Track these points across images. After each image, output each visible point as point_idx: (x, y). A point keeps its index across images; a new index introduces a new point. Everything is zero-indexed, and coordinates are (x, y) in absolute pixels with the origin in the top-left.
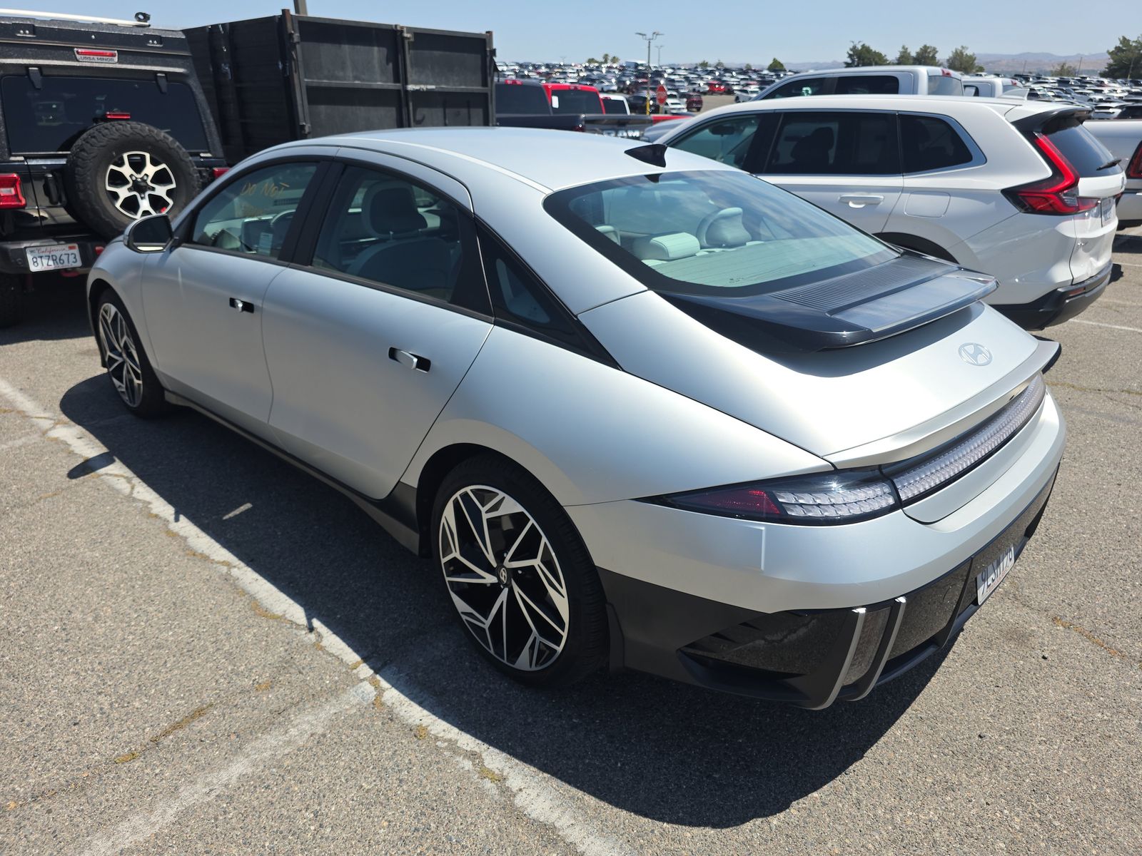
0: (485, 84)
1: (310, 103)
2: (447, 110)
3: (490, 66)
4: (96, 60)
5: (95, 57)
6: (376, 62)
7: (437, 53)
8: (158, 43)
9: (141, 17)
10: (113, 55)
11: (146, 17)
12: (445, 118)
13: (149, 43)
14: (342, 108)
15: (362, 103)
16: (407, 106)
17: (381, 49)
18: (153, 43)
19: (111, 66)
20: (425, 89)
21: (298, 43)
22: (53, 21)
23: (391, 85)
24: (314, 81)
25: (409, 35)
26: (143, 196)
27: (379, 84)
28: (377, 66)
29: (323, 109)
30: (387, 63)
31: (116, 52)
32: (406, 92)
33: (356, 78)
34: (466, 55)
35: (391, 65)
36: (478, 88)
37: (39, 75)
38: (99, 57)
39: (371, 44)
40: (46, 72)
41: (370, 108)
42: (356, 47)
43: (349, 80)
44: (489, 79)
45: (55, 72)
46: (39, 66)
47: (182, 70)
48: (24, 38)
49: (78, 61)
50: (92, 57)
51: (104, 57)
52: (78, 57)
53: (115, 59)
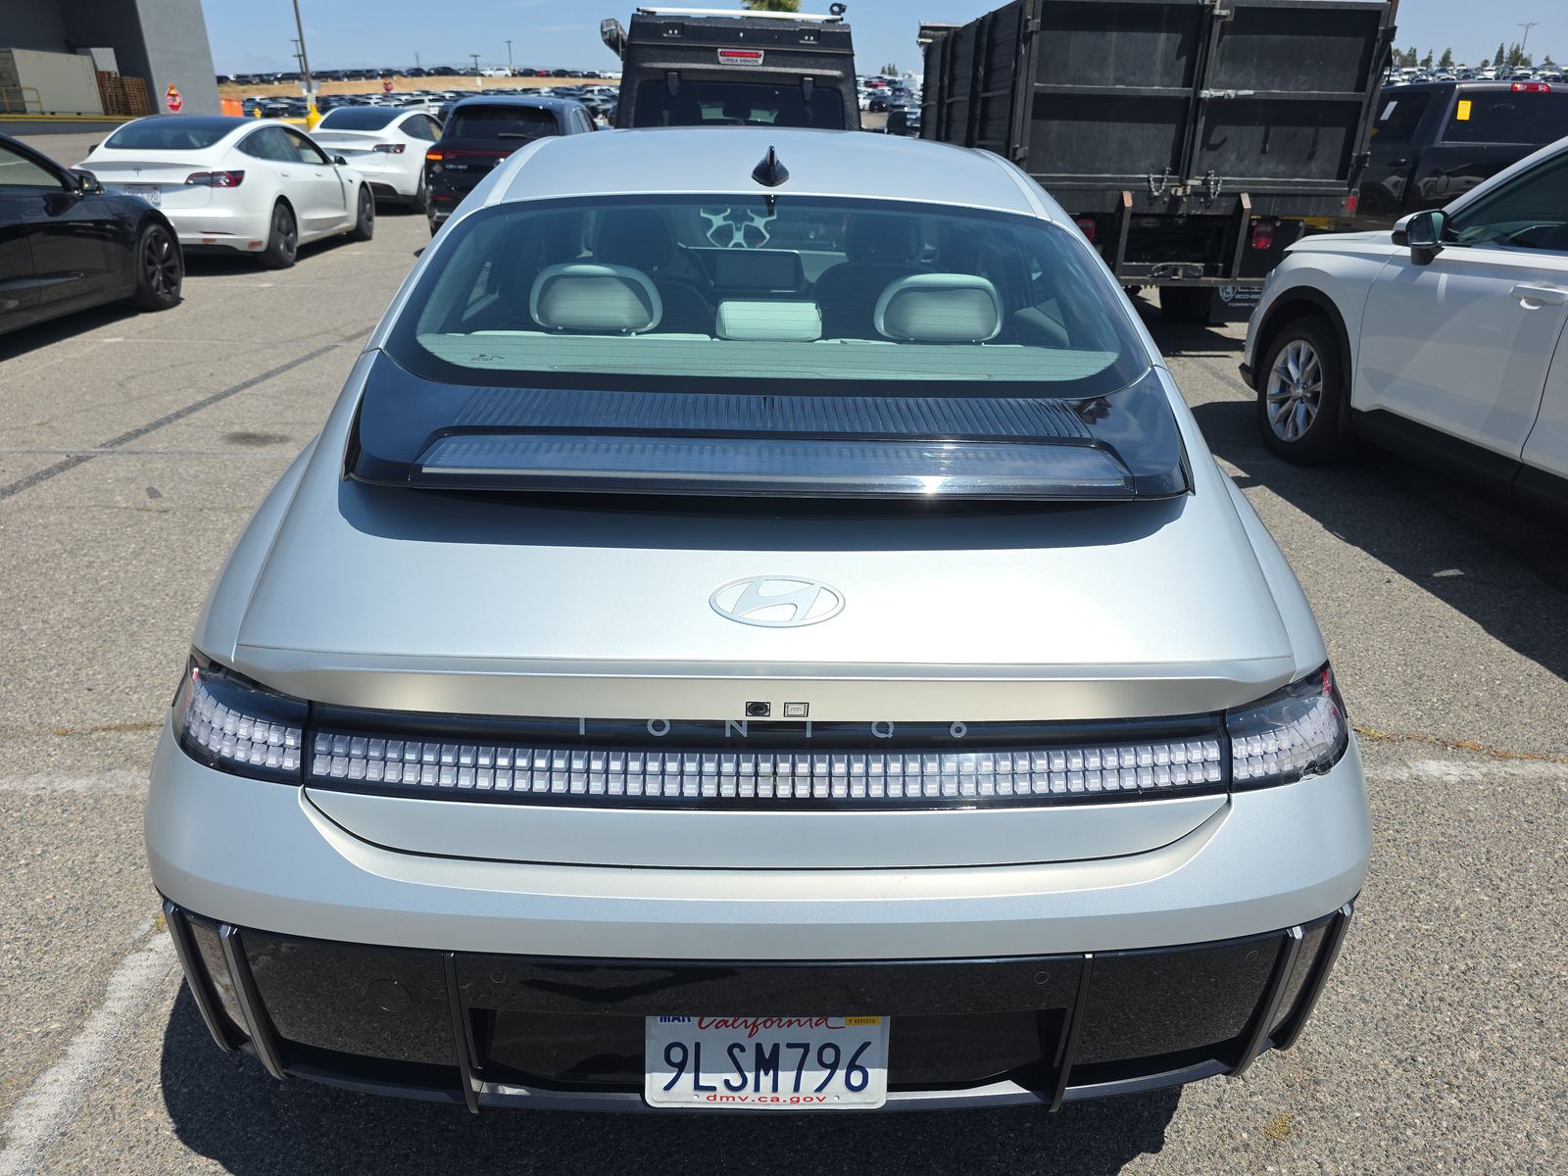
0: (1361, 86)
1: (1034, 117)
2: (1273, 131)
3: (1379, 57)
4: (739, 63)
5: (739, 59)
6: (1158, 57)
7: (1274, 38)
8: (814, 40)
9: (836, 9)
10: (758, 56)
11: (842, 9)
12: (1265, 143)
13: (804, 40)
14: (1085, 125)
15: (1120, 117)
16: (1196, 122)
17: (1172, 35)
18: (809, 39)
19: (756, 69)
20: (1233, 96)
21: (1036, 32)
22: (709, 18)
23: (1176, 90)
24: (1050, 86)
25: (1224, 12)
26: (739, 226)
27: (1157, 89)
28: (1158, 62)
29: (1055, 126)
30: (1178, 58)
31: (762, 52)
32: (1199, 100)
33: (1118, 81)
34: (1333, 39)
35: (1184, 59)
36: (1344, 94)
37: (677, 80)
38: (742, 58)
39: (1156, 28)
40: (685, 77)
41: (1133, 124)
42: (1129, 34)
43: (1109, 83)
44: (1371, 78)
45: (705, 78)
46: (679, 71)
47: (836, 73)
48: (669, 39)
49: (719, 63)
50: (735, 58)
51: (749, 59)
52: (721, 58)
53: (761, 61)
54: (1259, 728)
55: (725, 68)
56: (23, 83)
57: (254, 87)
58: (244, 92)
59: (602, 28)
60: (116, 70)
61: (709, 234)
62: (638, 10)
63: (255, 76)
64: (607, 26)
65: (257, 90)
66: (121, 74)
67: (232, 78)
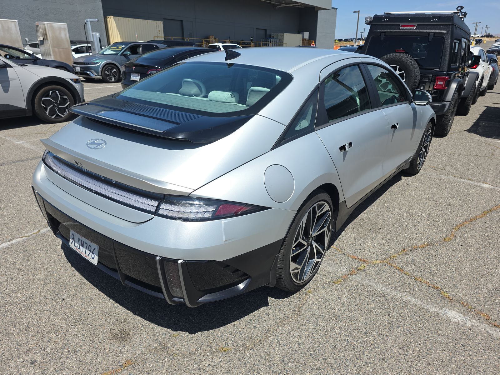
5: (407, 28)
8: (437, 20)
9: (459, 8)
10: (414, 26)
11: (462, 8)
18: (435, 20)
19: (414, 31)
37: (384, 35)
38: (408, 27)
40: (387, 34)
46: (385, 32)
47: (445, 31)
48: (385, 22)
49: (400, 29)
50: (406, 27)
51: (410, 27)
52: (401, 28)
53: (415, 28)
54: (172, 203)
55: (402, 31)
56: (284, 42)
57: (349, 42)
58: (345, 44)
59: (365, 20)
60: (308, 38)
61: (380, 86)
62: (385, 13)
63: (350, 39)
64: (367, 19)
65: (349, 43)
66: (309, 39)
67: (343, 40)
